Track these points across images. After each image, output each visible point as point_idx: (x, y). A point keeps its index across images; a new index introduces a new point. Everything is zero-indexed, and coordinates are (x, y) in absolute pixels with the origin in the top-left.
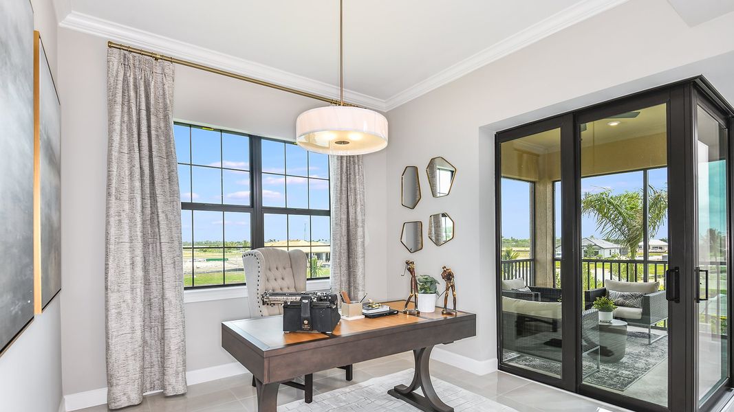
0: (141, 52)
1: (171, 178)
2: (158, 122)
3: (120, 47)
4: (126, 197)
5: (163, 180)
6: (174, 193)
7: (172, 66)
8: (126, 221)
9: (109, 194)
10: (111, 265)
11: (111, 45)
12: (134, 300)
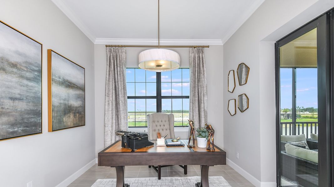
0: (115, 46)
1: (124, 88)
2: (120, 69)
3: (109, 46)
4: (111, 96)
5: (121, 89)
6: (125, 93)
7: (125, 48)
8: (111, 104)
9: (105, 95)
10: (106, 118)
11: (107, 46)
12: (112, 129)
